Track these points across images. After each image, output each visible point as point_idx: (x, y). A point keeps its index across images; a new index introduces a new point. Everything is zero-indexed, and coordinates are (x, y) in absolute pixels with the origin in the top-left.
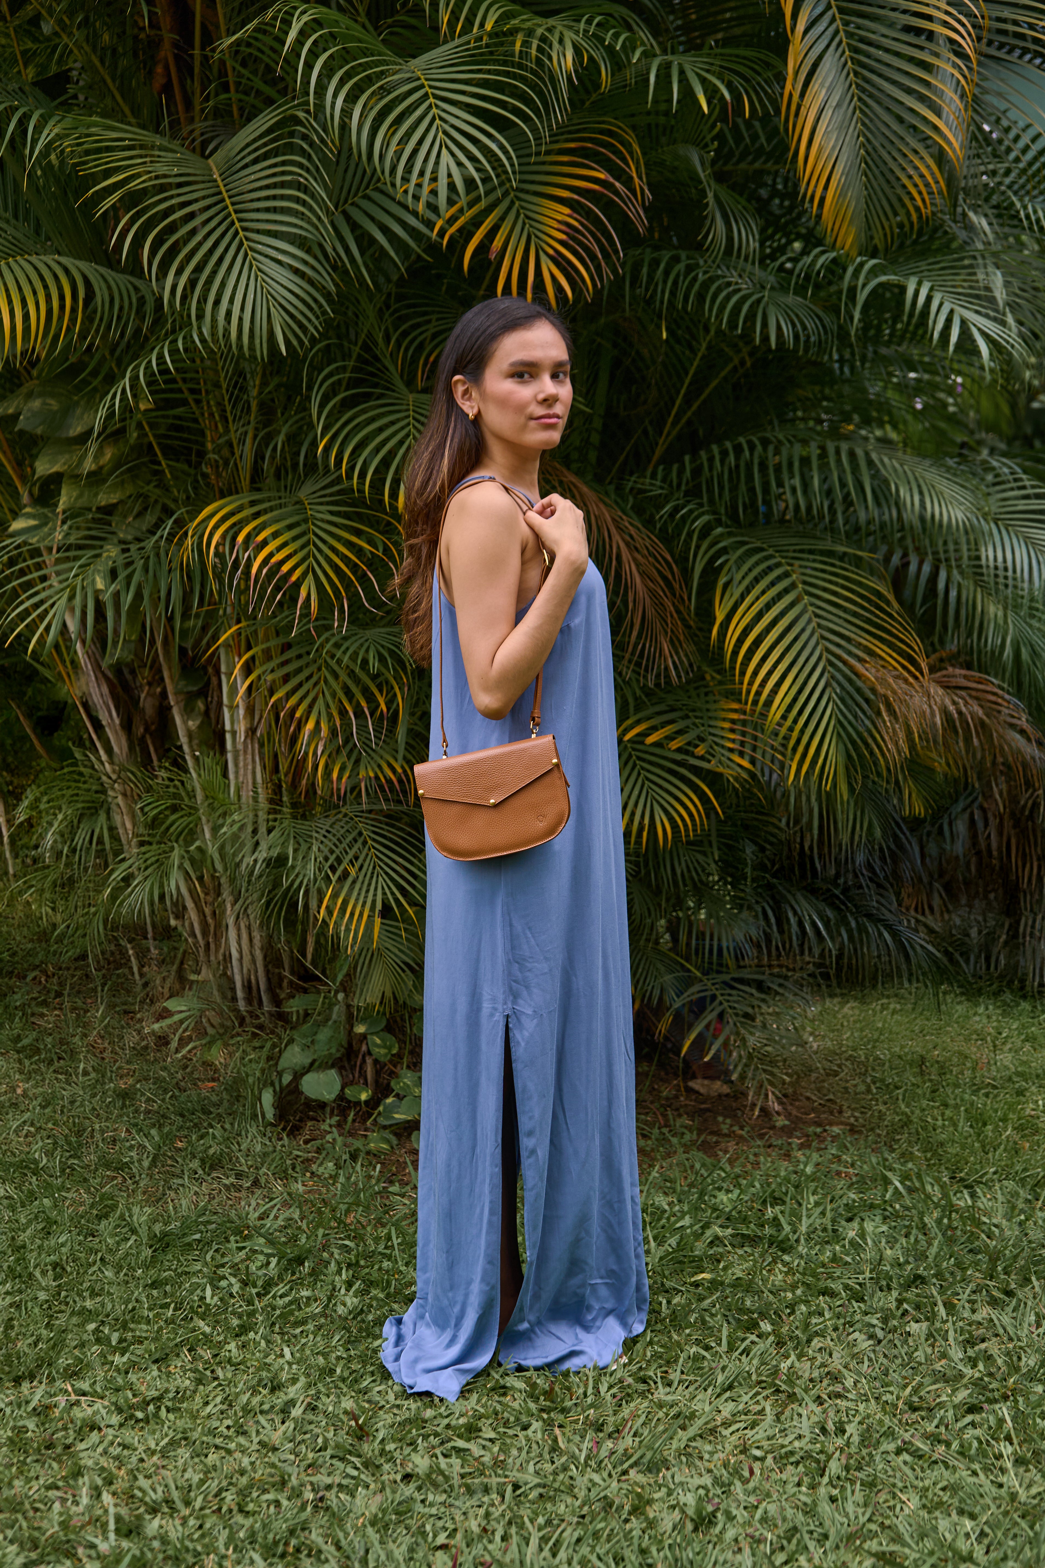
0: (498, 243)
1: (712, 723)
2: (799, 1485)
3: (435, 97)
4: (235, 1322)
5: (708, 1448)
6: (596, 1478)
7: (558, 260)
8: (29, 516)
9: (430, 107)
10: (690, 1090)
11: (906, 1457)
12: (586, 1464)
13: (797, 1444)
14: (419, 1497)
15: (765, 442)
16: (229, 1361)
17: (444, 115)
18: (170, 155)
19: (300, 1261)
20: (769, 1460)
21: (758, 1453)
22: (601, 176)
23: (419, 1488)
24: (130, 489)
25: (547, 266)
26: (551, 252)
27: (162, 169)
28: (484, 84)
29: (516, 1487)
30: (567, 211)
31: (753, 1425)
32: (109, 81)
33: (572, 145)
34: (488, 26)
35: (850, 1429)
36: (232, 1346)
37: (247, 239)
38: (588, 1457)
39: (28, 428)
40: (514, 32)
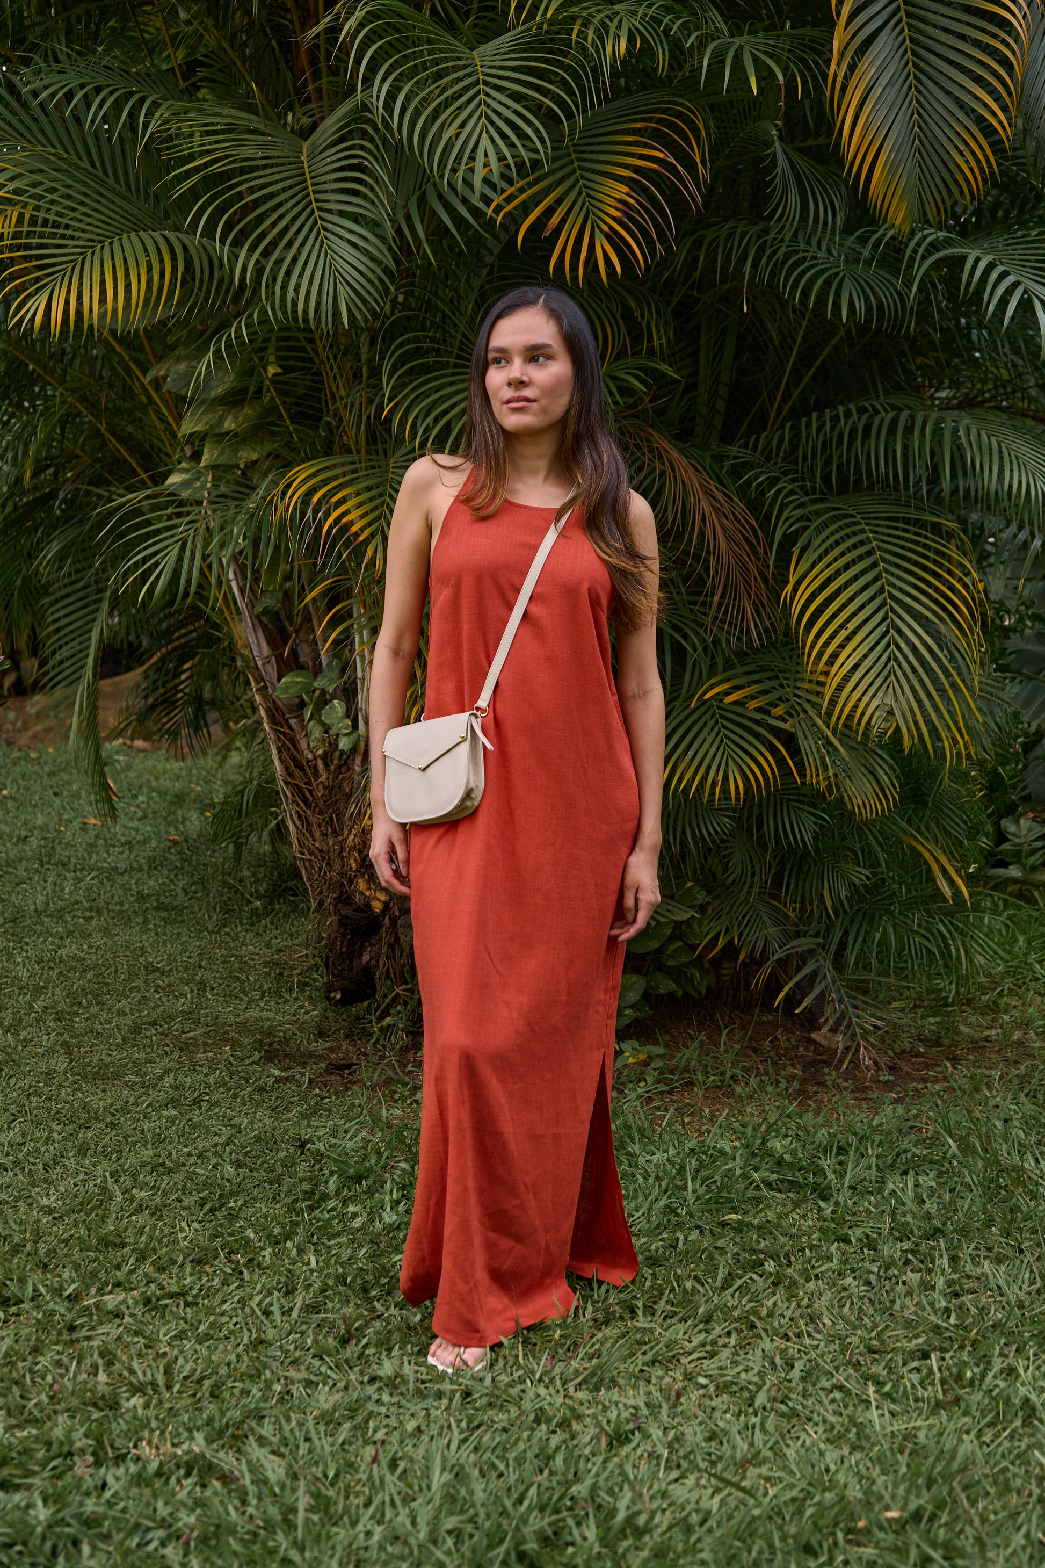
0: (555, 221)
1: (799, 684)
2: (725, 1412)
3: (486, 83)
4: (277, 1231)
5: (660, 1373)
6: (542, 1391)
7: (612, 238)
8: (183, 471)
9: (478, 93)
10: (811, 1041)
11: (837, 1395)
12: (540, 1380)
13: (743, 1375)
14: (375, 1397)
15: (862, 410)
16: (259, 1265)
17: (489, 100)
18: (260, 138)
19: (358, 1179)
20: (712, 1389)
21: (703, 1381)
22: (661, 155)
23: (380, 1389)
24: (269, 447)
25: (602, 244)
26: (606, 228)
27: (246, 152)
28: (529, 71)
29: (467, 1394)
30: (626, 189)
31: (712, 1355)
32: (239, 64)
33: (638, 125)
34: (549, 15)
35: (799, 1365)
36: (267, 1253)
37: (322, 219)
38: (545, 1373)
39: (173, 390)
40: (573, 19)
